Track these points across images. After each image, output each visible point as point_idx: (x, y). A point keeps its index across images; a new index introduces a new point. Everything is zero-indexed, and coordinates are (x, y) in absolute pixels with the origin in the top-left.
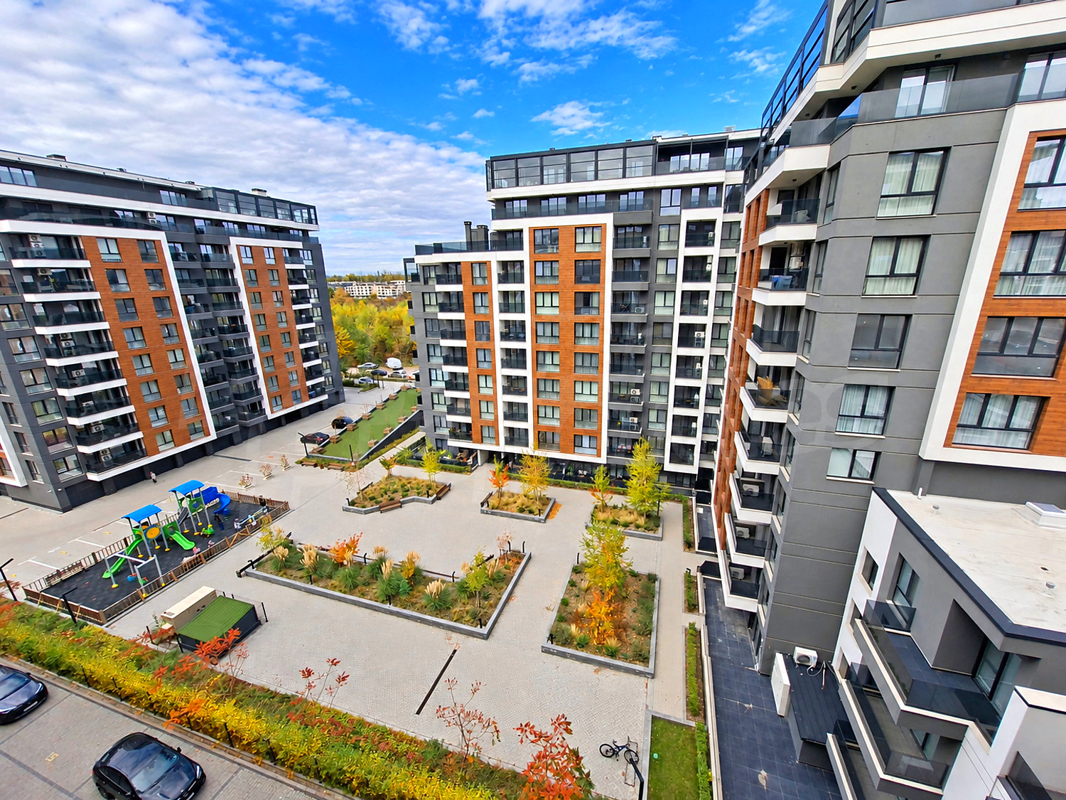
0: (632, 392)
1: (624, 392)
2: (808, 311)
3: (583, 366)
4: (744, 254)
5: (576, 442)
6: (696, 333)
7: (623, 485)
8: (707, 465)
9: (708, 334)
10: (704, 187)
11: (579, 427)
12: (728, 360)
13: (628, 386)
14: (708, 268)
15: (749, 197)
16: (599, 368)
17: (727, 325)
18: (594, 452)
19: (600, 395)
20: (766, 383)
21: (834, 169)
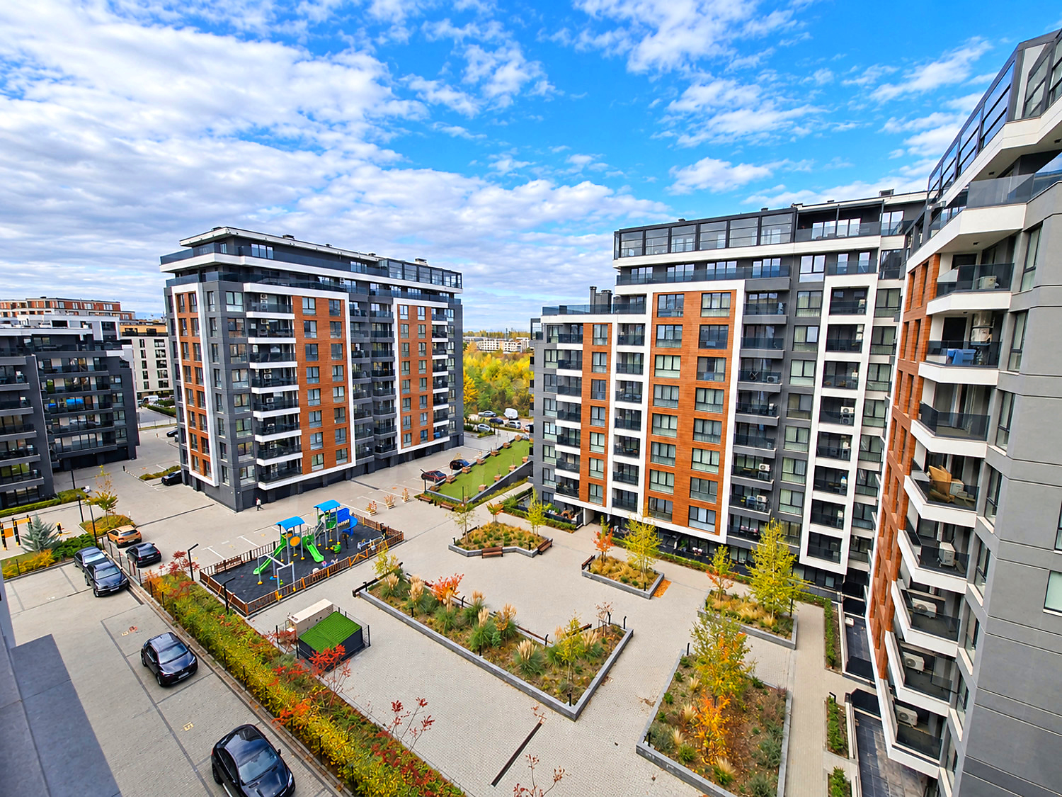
0: (760, 466)
1: (750, 466)
2: (1003, 393)
3: (702, 434)
4: (907, 324)
5: (691, 516)
6: (843, 408)
7: (747, 573)
8: (859, 566)
9: (858, 410)
10: (854, 253)
11: (696, 498)
12: (887, 442)
13: (756, 460)
14: (858, 337)
15: (912, 262)
16: (721, 437)
17: (884, 403)
18: (713, 528)
19: (721, 466)
20: (943, 474)
21: (1034, 230)
